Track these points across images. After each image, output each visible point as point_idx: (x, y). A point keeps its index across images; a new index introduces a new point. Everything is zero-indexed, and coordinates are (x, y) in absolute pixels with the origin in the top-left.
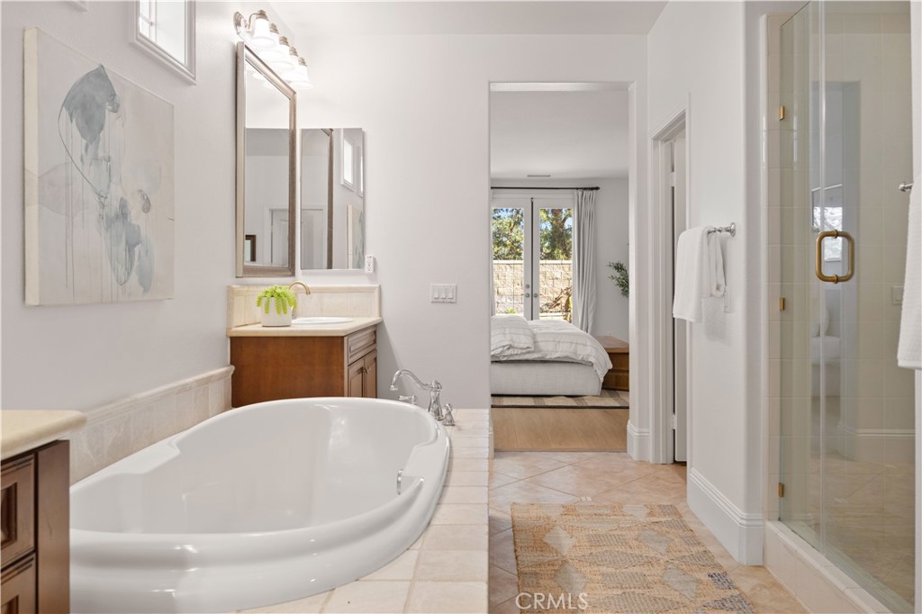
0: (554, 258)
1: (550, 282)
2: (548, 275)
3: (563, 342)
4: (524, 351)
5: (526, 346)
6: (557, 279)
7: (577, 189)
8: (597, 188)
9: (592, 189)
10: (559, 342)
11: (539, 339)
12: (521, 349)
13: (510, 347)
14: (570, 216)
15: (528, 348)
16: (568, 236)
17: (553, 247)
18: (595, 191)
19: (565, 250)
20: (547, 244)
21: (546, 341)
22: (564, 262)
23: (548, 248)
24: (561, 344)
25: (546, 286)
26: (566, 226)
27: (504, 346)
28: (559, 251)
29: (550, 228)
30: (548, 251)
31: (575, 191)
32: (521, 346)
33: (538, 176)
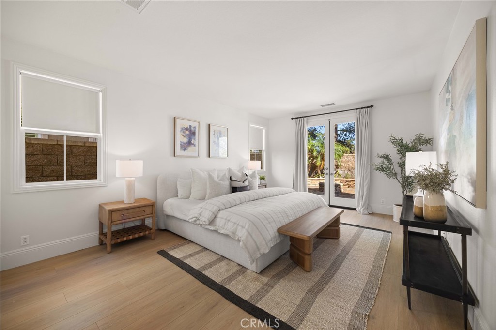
7: (356, 109)
8: (372, 106)
18: (369, 108)
21: (222, 218)
33: (326, 105)
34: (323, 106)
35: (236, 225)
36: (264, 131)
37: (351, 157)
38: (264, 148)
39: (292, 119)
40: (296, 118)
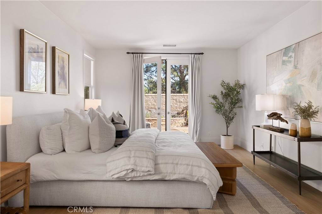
0: (181, 93)
1: (179, 104)
2: (177, 100)
3: (181, 164)
4: (146, 174)
5: (148, 169)
6: (182, 102)
7: (191, 54)
8: (202, 54)
9: (200, 54)
10: (177, 164)
11: (160, 161)
12: (143, 172)
13: (133, 170)
14: (188, 75)
15: (149, 171)
16: (187, 83)
17: (180, 88)
18: (201, 55)
19: (185, 89)
20: (177, 87)
21: (166, 163)
22: (185, 94)
23: (178, 88)
24: (179, 166)
25: (177, 105)
26: (186, 79)
27: (127, 170)
28: (183, 89)
29: (178, 80)
30: (178, 90)
31: (190, 55)
32: (143, 169)
33: (169, 46)
34: (164, 46)
35: (190, 167)
36: (92, 63)
37: (150, 97)
38: (92, 84)
39: (128, 53)
40: (133, 53)
